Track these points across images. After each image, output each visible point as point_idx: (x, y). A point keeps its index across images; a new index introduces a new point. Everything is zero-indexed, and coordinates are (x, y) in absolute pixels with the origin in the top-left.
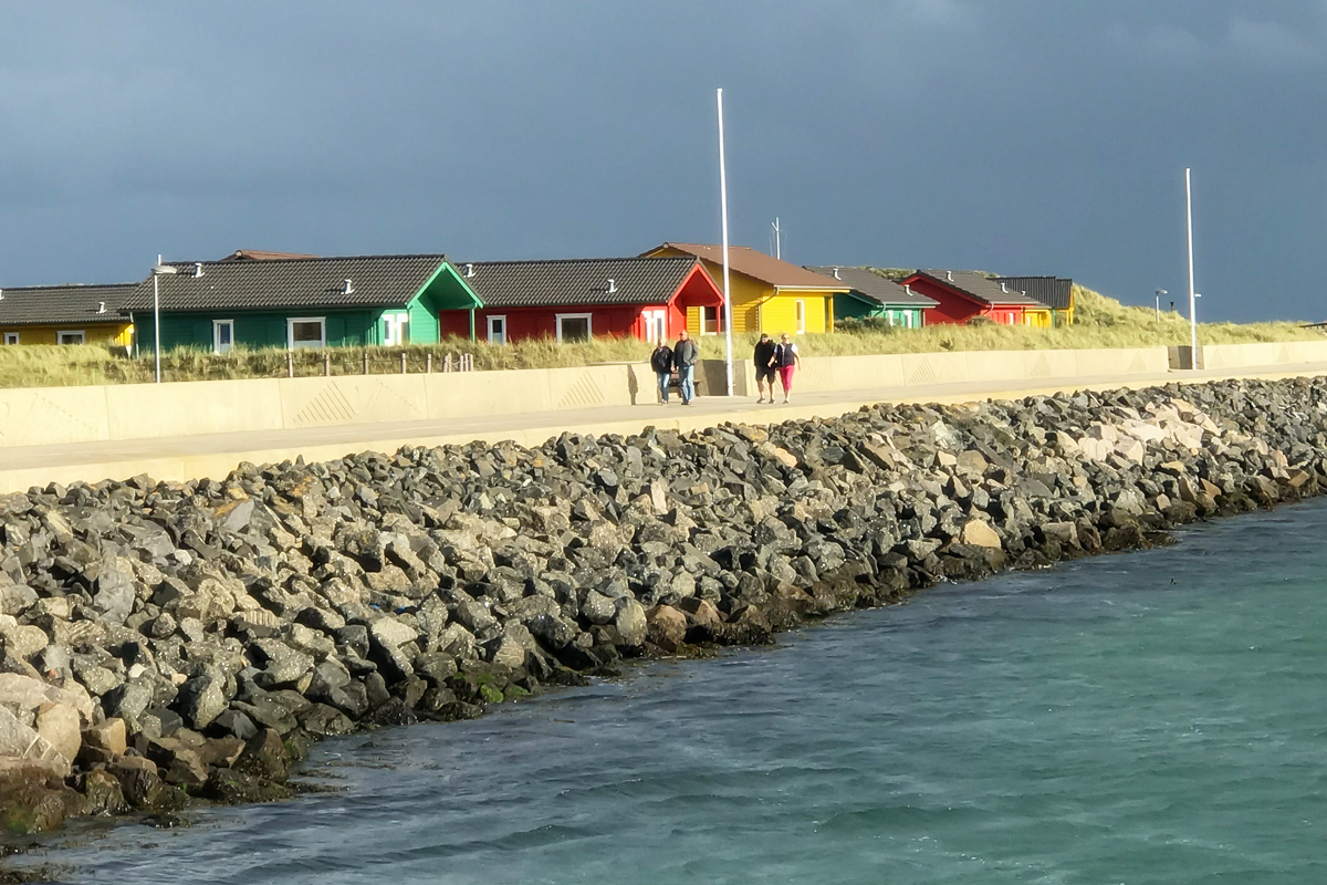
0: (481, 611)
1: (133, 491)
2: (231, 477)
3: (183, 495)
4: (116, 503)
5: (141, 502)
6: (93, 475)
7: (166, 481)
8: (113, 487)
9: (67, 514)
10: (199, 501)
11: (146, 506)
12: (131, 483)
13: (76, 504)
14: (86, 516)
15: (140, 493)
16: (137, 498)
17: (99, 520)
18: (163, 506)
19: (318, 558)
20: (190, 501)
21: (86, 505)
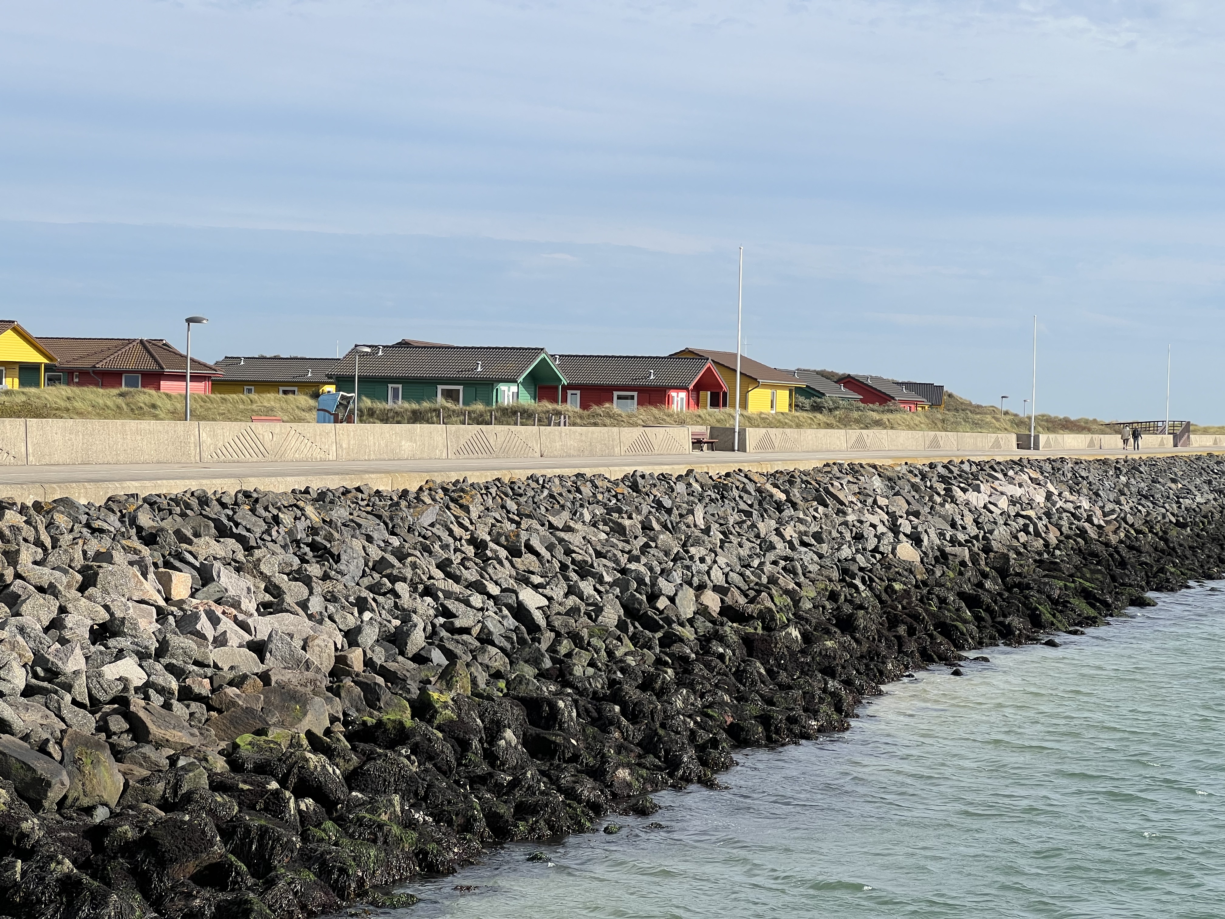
0: (587, 587)
1: (360, 495)
2: (421, 489)
3: (391, 499)
4: (349, 503)
5: (366, 502)
6: (333, 483)
7: (380, 489)
8: (346, 492)
9: (319, 508)
10: (403, 503)
11: (368, 505)
12: (358, 489)
13: (324, 502)
14: (331, 510)
15: (364, 496)
16: (362, 500)
17: (340, 513)
18: (379, 506)
19: (479, 545)
20: (398, 504)
21: (330, 503)
